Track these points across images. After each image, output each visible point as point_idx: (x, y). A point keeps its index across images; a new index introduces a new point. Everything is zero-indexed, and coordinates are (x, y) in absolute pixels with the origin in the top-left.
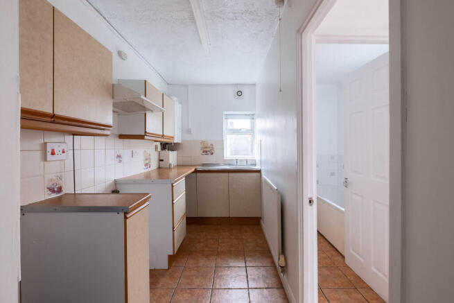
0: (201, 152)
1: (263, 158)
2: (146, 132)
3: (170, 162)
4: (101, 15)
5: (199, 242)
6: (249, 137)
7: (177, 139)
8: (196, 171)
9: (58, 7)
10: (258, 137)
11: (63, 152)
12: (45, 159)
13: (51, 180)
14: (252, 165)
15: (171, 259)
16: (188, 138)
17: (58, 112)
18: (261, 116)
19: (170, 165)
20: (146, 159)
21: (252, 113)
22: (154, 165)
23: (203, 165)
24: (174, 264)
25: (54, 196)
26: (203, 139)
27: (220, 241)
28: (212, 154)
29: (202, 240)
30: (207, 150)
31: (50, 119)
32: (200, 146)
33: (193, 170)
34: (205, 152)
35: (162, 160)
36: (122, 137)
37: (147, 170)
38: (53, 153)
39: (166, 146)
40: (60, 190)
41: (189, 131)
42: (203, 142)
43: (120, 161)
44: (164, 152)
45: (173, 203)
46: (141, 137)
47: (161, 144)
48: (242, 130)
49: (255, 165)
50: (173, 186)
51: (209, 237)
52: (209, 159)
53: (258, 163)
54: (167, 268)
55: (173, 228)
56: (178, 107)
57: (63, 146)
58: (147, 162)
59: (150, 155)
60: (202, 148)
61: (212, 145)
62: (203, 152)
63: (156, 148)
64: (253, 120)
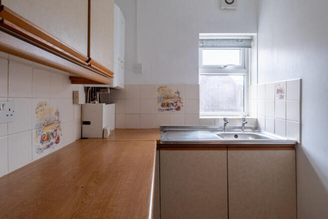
3: (104, 126)
7: (118, 81)
8: (159, 147)
19: (104, 131)
23: (163, 129)
26: (163, 83)
28: (178, 109)
30: (170, 101)
32: (157, 95)
34: (166, 106)
35: (88, 123)
42: (162, 88)
44: (91, 105)
47: (86, 89)
52: (173, 118)
58: (50, 130)
59: (57, 113)
60: (159, 99)
61: (178, 93)
62: (163, 105)
63: (75, 96)
64: (249, 49)
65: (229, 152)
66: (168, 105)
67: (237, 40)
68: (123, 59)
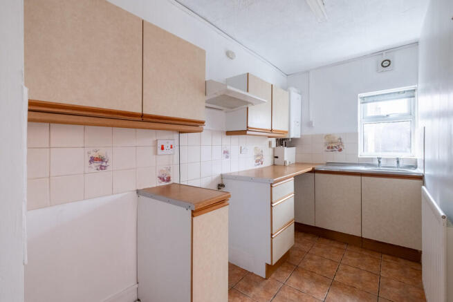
0: (326, 148)
1: (428, 157)
2: (247, 127)
3: (285, 159)
4: (207, 21)
5: (311, 259)
6: (406, 125)
7: (294, 134)
8: (314, 171)
9: (148, 19)
10: (421, 123)
11: (171, 148)
12: (156, 153)
13: (162, 170)
14: (410, 167)
15: (270, 268)
16: (308, 132)
17: (147, 111)
18: (426, 91)
19: (285, 162)
20: (258, 156)
21: (412, 87)
22: (268, 161)
23: (328, 164)
24: (273, 275)
25: (164, 184)
26: (329, 133)
27: (341, 267)
28: (340, 150)
29: (315, 257)
30: (334, 145)
31: (140, 119)
32: (324, 141)
33: (310, 169)
34: (331, 148)
35: (277, 157)
36: (229, 133)
37: (258, 167)
38: (163, 148)
39: (282, 142)
40: (169, 179)
41: (310, 124)
42: (327, 136)
43: (227, 157)
44: (279, 148)
45: (272, 206)
46: (243, 132)
47: (277, 140)
48: (391, 116)
49: (416, 167)
50: (271, 186)
51: (326, 256)
52: (337, 157)
53: (420, 164)
54: (264, 277)
55: (272, 235)
56: (295, 96)
57: (171, 143)
58: (259, 158)
59: (262, 151)
60: (326, 144)
61: (340, 139)
62: (328, 148)
63: (270, 144)
64: (412, 99)
65: (363, 177)
66: (332, 148)
67: (399, 93)
68: (299, 120)
